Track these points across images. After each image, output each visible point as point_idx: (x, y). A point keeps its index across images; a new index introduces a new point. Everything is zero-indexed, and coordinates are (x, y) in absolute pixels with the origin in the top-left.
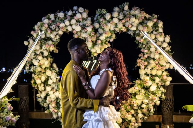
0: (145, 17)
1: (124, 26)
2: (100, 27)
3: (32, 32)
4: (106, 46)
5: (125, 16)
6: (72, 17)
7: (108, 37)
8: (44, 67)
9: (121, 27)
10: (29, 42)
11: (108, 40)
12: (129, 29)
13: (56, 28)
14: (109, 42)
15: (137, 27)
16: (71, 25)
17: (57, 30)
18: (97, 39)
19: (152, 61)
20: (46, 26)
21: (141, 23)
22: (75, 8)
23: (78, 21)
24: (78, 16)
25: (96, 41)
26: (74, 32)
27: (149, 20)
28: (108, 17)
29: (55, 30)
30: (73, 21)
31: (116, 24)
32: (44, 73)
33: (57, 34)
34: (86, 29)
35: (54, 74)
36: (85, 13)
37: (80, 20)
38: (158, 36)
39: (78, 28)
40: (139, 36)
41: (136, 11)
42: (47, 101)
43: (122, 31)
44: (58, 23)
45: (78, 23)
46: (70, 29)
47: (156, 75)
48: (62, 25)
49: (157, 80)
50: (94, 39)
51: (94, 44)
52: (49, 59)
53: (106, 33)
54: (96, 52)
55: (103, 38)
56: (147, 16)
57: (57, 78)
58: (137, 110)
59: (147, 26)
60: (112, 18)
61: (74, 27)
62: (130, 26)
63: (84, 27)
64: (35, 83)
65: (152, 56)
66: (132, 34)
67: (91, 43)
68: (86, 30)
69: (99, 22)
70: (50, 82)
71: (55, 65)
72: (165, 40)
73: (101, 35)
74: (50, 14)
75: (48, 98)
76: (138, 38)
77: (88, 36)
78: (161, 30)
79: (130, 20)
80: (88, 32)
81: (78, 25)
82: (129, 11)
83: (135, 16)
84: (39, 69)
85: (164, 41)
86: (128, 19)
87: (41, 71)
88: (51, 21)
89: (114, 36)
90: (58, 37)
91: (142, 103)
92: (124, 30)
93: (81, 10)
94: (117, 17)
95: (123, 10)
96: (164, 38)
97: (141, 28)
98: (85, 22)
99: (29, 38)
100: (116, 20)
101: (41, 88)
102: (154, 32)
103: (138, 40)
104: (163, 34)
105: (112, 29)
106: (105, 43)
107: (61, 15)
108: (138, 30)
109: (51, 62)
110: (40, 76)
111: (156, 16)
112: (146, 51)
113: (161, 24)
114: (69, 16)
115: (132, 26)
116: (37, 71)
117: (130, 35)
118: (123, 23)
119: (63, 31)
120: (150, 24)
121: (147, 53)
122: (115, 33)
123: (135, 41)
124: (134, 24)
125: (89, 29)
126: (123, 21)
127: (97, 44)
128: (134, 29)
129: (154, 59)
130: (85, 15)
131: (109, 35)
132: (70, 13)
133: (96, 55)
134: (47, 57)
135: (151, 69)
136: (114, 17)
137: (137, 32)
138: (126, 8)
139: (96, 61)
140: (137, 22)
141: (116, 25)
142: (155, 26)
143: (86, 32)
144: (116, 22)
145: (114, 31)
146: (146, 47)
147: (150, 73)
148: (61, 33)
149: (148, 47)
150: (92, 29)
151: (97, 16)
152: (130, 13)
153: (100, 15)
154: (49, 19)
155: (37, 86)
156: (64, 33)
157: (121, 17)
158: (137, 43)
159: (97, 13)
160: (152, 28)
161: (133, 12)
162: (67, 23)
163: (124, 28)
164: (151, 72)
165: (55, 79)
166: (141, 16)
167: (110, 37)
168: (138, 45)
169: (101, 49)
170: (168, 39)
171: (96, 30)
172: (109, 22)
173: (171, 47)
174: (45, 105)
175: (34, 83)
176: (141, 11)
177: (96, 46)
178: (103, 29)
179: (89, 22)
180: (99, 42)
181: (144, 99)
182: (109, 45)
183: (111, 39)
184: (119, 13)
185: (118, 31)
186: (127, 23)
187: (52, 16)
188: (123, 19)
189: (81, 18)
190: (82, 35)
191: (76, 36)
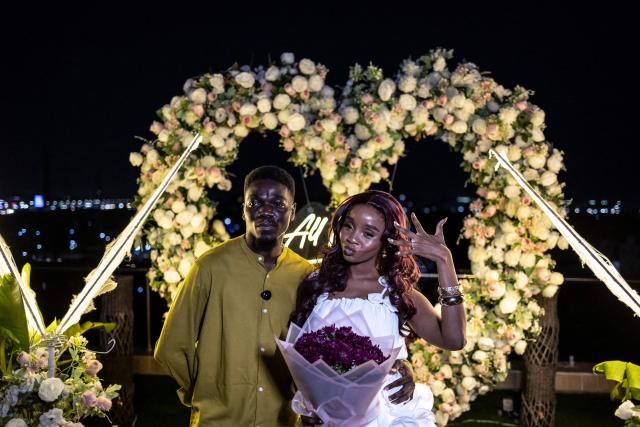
0: (493, 95)
1: (431, 118)
2: (361, 121)
3: (155, 128)
4: (376, 178)
5: (436, 92)
6: (279, 86)
7: (383, 152)
8: (187, 233)
9: (424, 123)
10: (144, 155)
11: (383, 158)
12: (447, 127)
13: (227, 119)
14: (385, 164)
15: (469, 123)
16: (274, 110)
17: (231, 122)
18: (352, 156)
19: (508, 226)
20: (200, 110)
21: (483, 113)
22: (288, 58)
23: (297, 100)
24: (298, 85)
25: (348, 161)
26: (284, 132)
27: (504, 102)
28: (387, 91)
29: (224, 124)
30: (282, 101)
31: (409, 112)
32: (187, 250)
33: (230, 136)
34: (319, 125)
36: (318, 77)
37: (303, 96)
38: (530, 153)
39: (296, 122)
40: (473, 150)
41: (469, 76)
43: (424, 133)
44: (236, 105)
45: (296, 106)
46: (270, 123)
47: (519, 268)
48: (247, 110)
49: (522, 280)
50: (342, 156)
51: (343, 169)
52: (204, 208)
53: (379, 141)
54: (346, 193)
55: (368, 152)
56: (501, 91)
58: (460, 366)
59: (500, 123)
60: (398, 93)
61: (283, 117)
62: (450, 119)
63: (314, 117)
64: (160, 278)
65: (510, 212)
66: (453, 143)
67: (335, 167)
68: (319, 129)
69: (357, 106)
71: (219, 227)
72: (549, 165)
73: (362, 143)
74: (212, 73)
76: (469, 156)
77: (327, 148)
78: (538, 136)
79: (448, 101)
80: (327, 135)
81: (294, 110)
82: (446, 74)
83: (463, 89)
84: (174, 239)
85: (546, 167)
86: (445, 99)
87: (178, 246)
88: (214, 96)
89: (400, 147)
90: (233, 144)
91: (477, 348)
92: (431, 129)
93: (307, 65)
94: (411, 93)
95: (431, 70)
96: (547, 158)
97: (480, 127)
98: (317, 104)
99: (143, 143)
100: (408, 102)
102: (519, 141)
103: (470, 161)
104: (545, 148)
105: (396, 126)
106: (374, 168)
107: (245, 79)
108: (472, 131)
109: (210, 217)
110: (174, 260)
111: (525, 94)
112: (492, 195)
113: (539, 118)
114: (269, 82)
115: (456, 119)
116: (167, 246)
117: (447, 144)
118: (429, 110)
119: (247, 128)
120: (509, 116)
121: (494, 202)
122: (403, 139)
123: (462, 165)
124: (460, 114)
125: (330, 126)
126: (430, 105)
127: (348, 171)
128: (461, 128)
129: (515, 221)
130: (317, 83)
131: (387, 143)
132: (273, 74)
134: (198, 204)
135: (503, 250)
136: (403, 93)
137: (470, 137)
138: (440, 64)
140: (467, 107)
141: (409, 117)
142: (523, 122)
143: (319, 135)
144: (409, 108)
145: (401, 132)
146: (494, 182)
147: (502, 260)
148: (242, 132)
149: (498, 184)
150: (338, 125)
151: (350, 83)
152: (449, 80)
153: (359, 82)
154: (209, 89)
155: (166, 289)
156: (253, 132)
157: (424, 92)
158: (467, 170)
159: (351, 75)
160: (514, 128)
161: (457, 79)
162: (264, 105)
163: (432, 123)
164: (504, 257)
166: (482, 90)
167: (390, 151)
168: (468, 175)
169: (360, 186)
170: (557, 163)
171: (347, 129)
172: (390, 108)
173: (564, 184)
175: (156, 279)
176: (482, 76)
177: (348, 175)
178: (369, 127)
179: (328, 104)
180: (357, 164)
181: (482, 335)
182: (385, 174)
183: (391, 156)
184: (419, 77)
185: (414, 134)
186: (440, 110)
187: (217, 81)
188: (428, 99)
189: (306, 92)
190: (307, 144)
191: (288, 146)
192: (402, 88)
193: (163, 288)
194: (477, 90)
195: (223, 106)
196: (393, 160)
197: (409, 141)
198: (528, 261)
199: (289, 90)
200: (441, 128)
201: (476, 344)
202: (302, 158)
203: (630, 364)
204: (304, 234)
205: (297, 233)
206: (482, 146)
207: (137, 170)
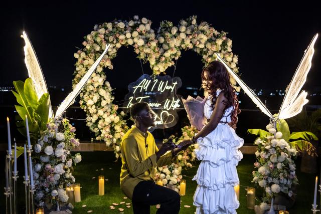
0: (214, 34)
1: (191, 42)
2: (165, 42)
3: (84, 43)
4: (170, 64)
5: (192, 31)
6: (134, 28)
7: (173, 55)
8: (96, 85)
9: (188, 44)
10: (80, 55)
11: (173, 57)
12: (196, 46)
13: (114, 40)
14: (173, 60)
15: (205, 44)
16: (132, 38)
17: (115, 42)
18: (162, 56)
20: (102, 36)
21: (210, 41)
22: (136, 17)
23: (141, 34)
24: (142, 28)
25: (160, 58)
26: (136, 46)
27: (217, 37)
28: (174, 31)
29: (112, 43)
30: (135, 34)
31: (183, 39)
32: (96, 92)
33: (114, 47)
34: (150, 43)
35: (109, 94)
36: (148, 25)
37: (143, 32)
38: (227, 56)
39: (141, 42)
40: (206, 55)
41: (205, 27)
42: (99, 126)
43: (188, 48)
44: (117, 35)
45: (140, 36)
46: (130, 42)
48: (122, 37)
50: (158, 56)
51: (158, 61)
52: (103, 76)
53: (172, 50)
54: (159, 70)
55: (167, 54)
56: (216, 33)
57: (111, 99)
59: (216, 44)
60: (179, 32)
61: (136, 40)
62: (198, 43)
63: (147, 41)
64: (85, 104)
66: (198, 52)
67: (155, 60)
68: (149, 45)
69: (163, 36)
70: (103, 103)
71: (108, 84)
73: (165, 51)
74: (108, 23)
75: (100, 122)
76: (204, 57)
77: (152, 52)
78: (230, 50)
79: (198, 36)
80: (152, 47)
81: (140, 38)
82: (196, 26)
83: (203, 31)
84: (91, 88)
85: (232, 61)
86: (196, 35)
87: (93, 90)
88: (108, 31)
89: (179, 53)
90: (115, 51)
92: (191, 46)
93: (144, 20)
94: (184, 32)
95: (191, 24)
96: (233, 58)
97: (209, 46)
98: (148, 36)
99: (78, 50)
100: (183, 36)
101: (92, 110)
102: (223, 51)
103: (205, 59)
104: (232, 54)
105: (178, 45)
106: (169, 61)
107: (121, 25)
108: (206, 47)
109: (105, 80)
110: (91, 96)
111: (225, 34)
113: (230, 43)
114: (130, 26)
115: (200, 43)
116: (88, 90)
117: (196, 52)
118: (190, 39)
119: (121, 44)
120: (219, 42)
122: (180, 50)
123: (202, 60)
124: (202, 41)
125: (154, 44)
126: (191, 37)
127: (160, 62)
128: (202, 46)
130: (148, 27)
131: (175, 51)
132: (131, 23)
133: (158, 73)
134: (100, 74)
136: (181, 32)
137: (205, 50)
138: (194, 22)
139: (157, 80)
140: (205, 38)
141: (183, 41)
142: (224, 44)
143: (150, 47)
144: (183, 38)
145: (180, 47)
148: (119, 46)
150: (157, 44)
151: (160, 28)
152: (198, 28)
153: (164, 28)
154: (106, 28)
155: (87, 108)
156: (123, 46)
157: (189, 32)
158: (204, 62)
159: (161, 25)
160: (221, 46)
161: (201, 28)
162: (128, 35)
163: (191, 44)
165: (110, 100)
166: (210, 32)
167: (175, 55)
168: (204, 64)
169: (164, 67)
170: (236, 60)
171: (160, 45)
172: (176, 38)
173: (238, 68)
174: (96, 130)
175: (83, 104)
176: (210, 26)
177: (160, 63)
178: (168, 45)
179: (152, 36)
180: (163, 59)
182: (173, 63)
183: (176, 56)
184: (187, 26)
185: (184, 48)
186: (194, 39)
187: (109, 26)
188: (190, 35)
189: (144, 31)
190: (145, 51)
191: (137, 51)
192: (180, 31)
193: (85, 108)
194: (208, 32)
195: (112, 35)
196: (177, 58)
197: (182, 51)
199: (138, 30)
200: (195, 46)
202: (142, 56)
203: (261, 130)
204: (142, 86)
205: (139, 86)
206: (210, 53)
207: (76, 60)
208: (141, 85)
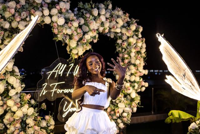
2: (85, 24)
6: (53, 5)
13: (27, 17)
16: (51, 16)
17: (28, 19)
19: (132, 67)
20: (12, 11)
23: (60, 12)
24: (62, 5)
26: (54, 25)
29: (25, 19)
30: (54, 11)
34: (71, 24)
36: (68, 3)
37: (63, 10)
39: (61, 21)
41: (120, 12)
44: (32, 11)
47: (135, 82)
48: (38, 14)
54: (77, 54)
57: (22, 87)
58: (117, 120)
60: (99, 15)
61: (55, 19)
62: (115, 27)
63: (67, 21)
65: (133, 62)
66: (112, 36)
70: (12, 93)
71: (17, 70)
73: (85, 33)
76: (119, 41)
77: (75, 33)
78: (140, 36)
81: (59, 16)
82: (112, 10)
85: (142, 47)
89: (97, 36)
91: (124, 112)
92: (107, 30)
94: (104, 15)
95: (108, 8)
96: (142, 44)
97: (124, 31)
98: (67, 15)
100: (103, 18)
102: (135, 37)
103: (119, 43)
104: (144, 40)
108: (121, 32)
111: (135, 21)
112: (126, 56)
113: (141, 29)
117: (110, 37)
120: (133, 28)
121: (127, 58)
122: (98, 33)
123: (116, 44)
124: (118, 26)
125: (75, 24)
126: (109, 21)
128: (118, 31)
129: (135, 65)
130: (68, 6)
133: (76, 57)
135: (129, 75)
136: (101, 15)
137: (120, 34)
138: (110, 6)
139: (73, 64)
140: (121, 23)
142: (136, 31)
143: (70, 28)
144: (103, 21)
145: (98, 30)
146: (126, 51)
147: (129, 79)
149: (128, 52)
154: (18, 2)
161: (116, 13)
163: (108, 28)
164: (130, 78)
165: (20, 88)
167: (95, 37)
172: (95, 20)
176: (124, 13)
178: (89, 27)
180: (85, 41)
181: (126, 107)
182: (90, 47)
183: (95, 39)
186: (111, 23)
188: (108, 18)
189: (65, 9)
190: (64, 31)
192: (101, 13)
194: (123, 17)
195: (25, 11)
198: (137, 79)
199: (58, 7)
201: (124, 110)
202: (60, 37)
203: (179, 111)
208: (56, 70)
